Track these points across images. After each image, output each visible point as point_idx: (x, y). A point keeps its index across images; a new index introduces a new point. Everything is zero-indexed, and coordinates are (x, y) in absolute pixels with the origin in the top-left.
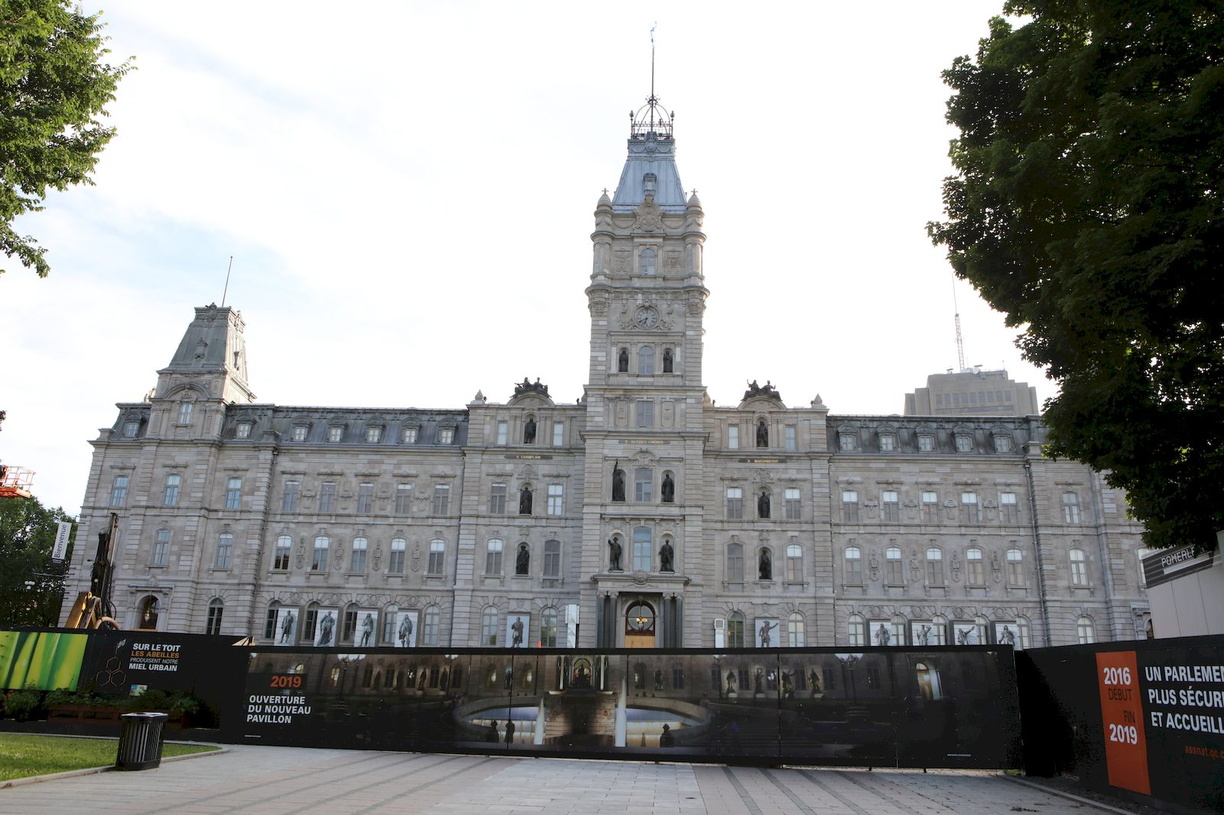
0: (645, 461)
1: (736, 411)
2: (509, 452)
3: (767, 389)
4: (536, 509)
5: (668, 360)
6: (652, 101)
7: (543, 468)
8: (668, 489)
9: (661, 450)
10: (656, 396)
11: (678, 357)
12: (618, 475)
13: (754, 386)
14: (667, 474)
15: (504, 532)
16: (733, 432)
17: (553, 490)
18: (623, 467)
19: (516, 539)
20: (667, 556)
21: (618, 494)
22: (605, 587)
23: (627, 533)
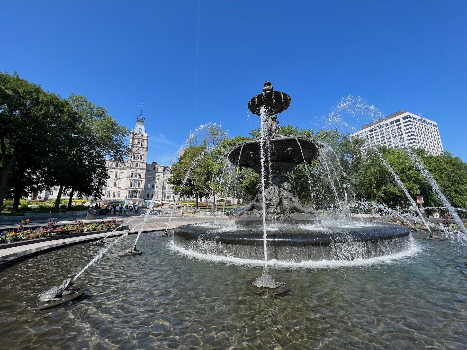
0: (136, 172)
1: (151, 165)
2: (113, 168)
3: (155, 163)
4: (118, 177)
5: (141, 158)
6: (141, 115)
7: (119, 171)
8: (140, 176)
9: (139, 171)
10: (139, 163)
11: (142, 158)
12: (132, 174)
13: (154, 162)
14: (140, 174)
15: (112, 180)
16: (150, 168)
17: (121, 174)
18: (133, 172)
19: (114, 181)
20: (139, 186)
21: (132, 176)
22: (130, 189)
23: (133, 182)
